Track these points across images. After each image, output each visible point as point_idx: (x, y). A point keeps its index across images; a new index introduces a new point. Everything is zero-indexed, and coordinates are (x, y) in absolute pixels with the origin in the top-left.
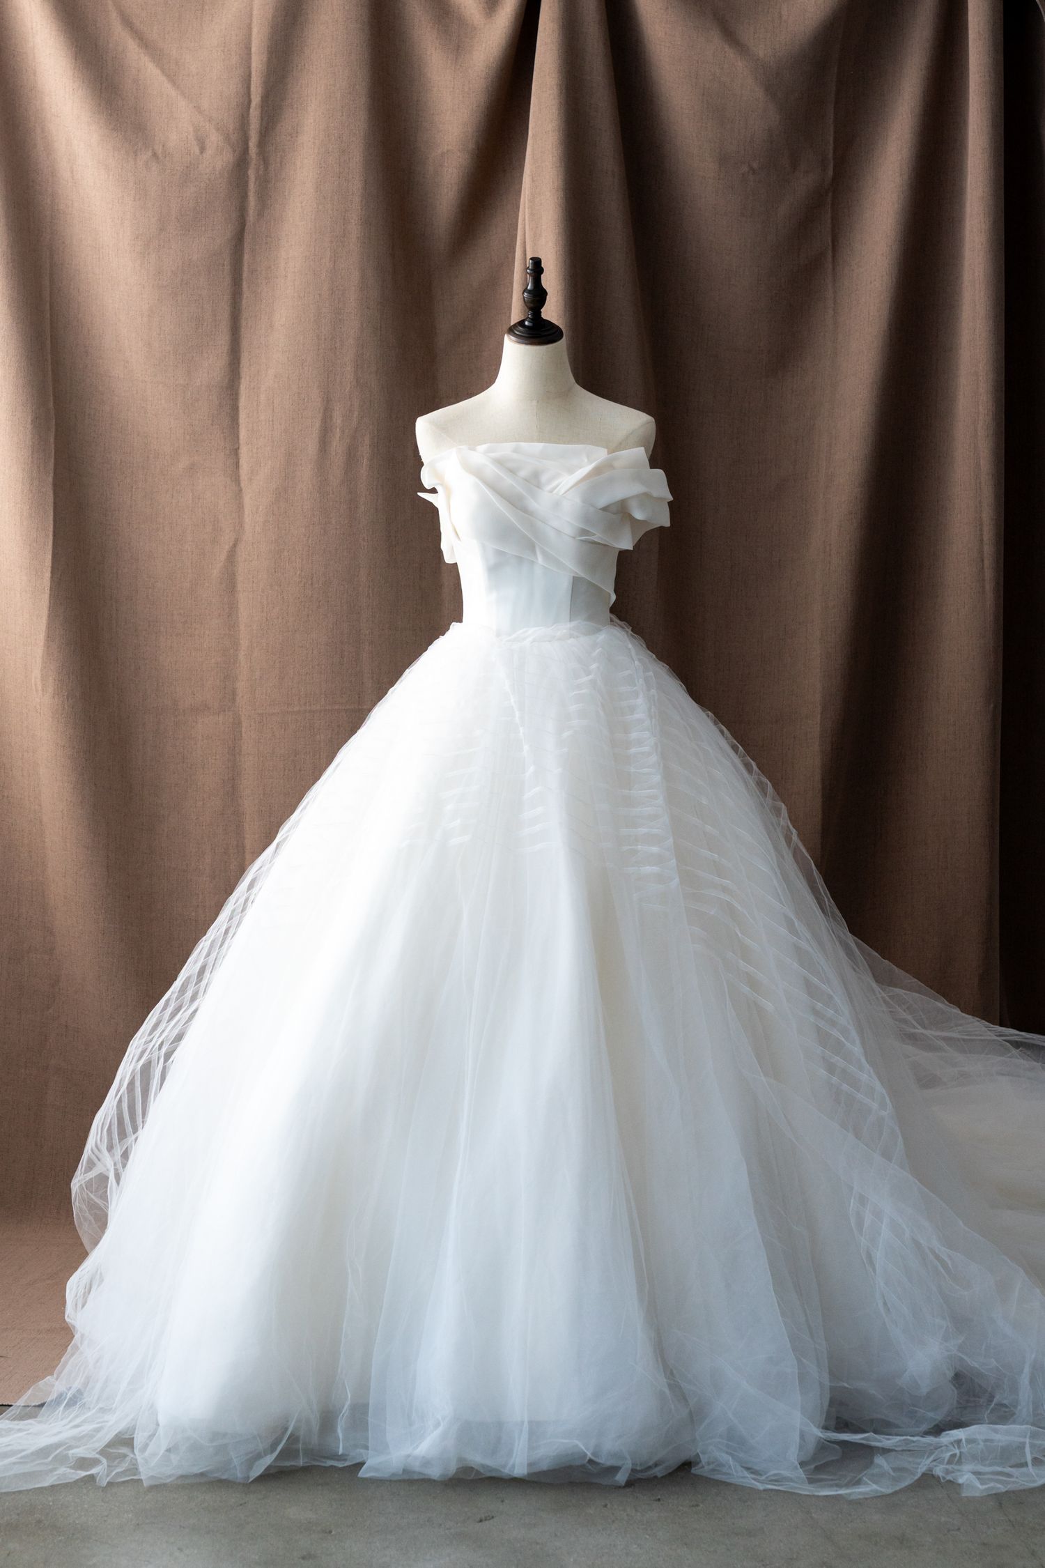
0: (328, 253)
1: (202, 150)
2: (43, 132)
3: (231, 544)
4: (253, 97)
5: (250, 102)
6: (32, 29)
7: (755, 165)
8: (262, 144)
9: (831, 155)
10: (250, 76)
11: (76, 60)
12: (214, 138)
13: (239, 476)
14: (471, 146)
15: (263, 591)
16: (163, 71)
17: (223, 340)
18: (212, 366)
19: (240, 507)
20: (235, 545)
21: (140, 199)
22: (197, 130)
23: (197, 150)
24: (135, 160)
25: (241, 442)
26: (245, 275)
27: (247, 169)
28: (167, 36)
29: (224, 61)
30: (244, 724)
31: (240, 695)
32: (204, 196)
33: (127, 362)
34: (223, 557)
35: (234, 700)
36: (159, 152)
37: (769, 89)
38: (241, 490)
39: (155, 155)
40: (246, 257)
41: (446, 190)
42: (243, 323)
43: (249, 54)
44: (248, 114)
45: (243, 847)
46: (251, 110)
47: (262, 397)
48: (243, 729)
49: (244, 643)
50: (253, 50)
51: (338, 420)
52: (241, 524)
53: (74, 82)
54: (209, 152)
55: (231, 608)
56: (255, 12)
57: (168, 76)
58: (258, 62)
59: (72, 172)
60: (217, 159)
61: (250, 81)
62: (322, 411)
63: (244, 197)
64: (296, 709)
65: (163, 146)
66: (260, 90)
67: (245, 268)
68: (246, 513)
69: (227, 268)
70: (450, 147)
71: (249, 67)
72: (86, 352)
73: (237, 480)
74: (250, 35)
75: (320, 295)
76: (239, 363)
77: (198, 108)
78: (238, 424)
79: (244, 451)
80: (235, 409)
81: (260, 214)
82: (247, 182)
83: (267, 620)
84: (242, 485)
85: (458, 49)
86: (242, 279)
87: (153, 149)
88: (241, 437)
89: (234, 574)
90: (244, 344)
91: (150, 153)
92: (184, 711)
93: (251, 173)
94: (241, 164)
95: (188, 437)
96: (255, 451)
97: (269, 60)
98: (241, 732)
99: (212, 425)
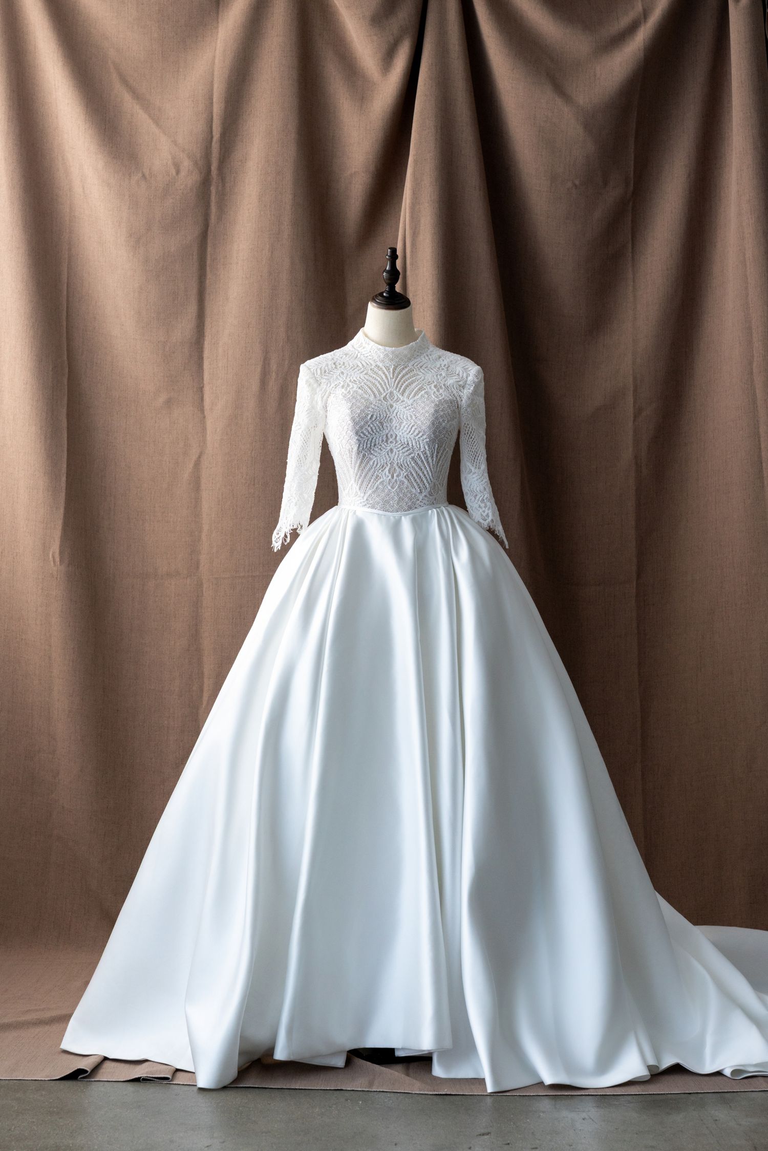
0: (268, 246)
1: (178, 172)
2: (63, 159)
3: (197, 456)
4: (214, 134)
5: (212, 138)
6: (55, 85)
7: (577, 182)
8: (220, 168)
9: (632, 175)
10: (212, 118)
11: (87, 107)
12: (186, 164)
13: (203, 407)
14: (372, 168)
15: (219, 489)
16: (150, 116)
17: (192, 309)
18: (184, 327)
19: (204, 429)
20: (200, 457)
21: (132, 208)
22: (174, 158)
23: (174, 172)
24: (130, 180)
25: (205, 382)
26: (208, 262)
27: (210, 185)
28: (152, 91)
29: (193, 108)
30: (205, 586)
31: (203, 564)
32: (179, 205)
34: (191, 465)
35: (198, 567)
36: (147, 174)
37: (587, 126)
38: (204, 417)
39: (144, 175)
40: (209, 249)
41: (353, 201)
42: (207, 297)
43: (212, 103)
44: (211, 147)
45: (202, 673)
46: (213, 143)
47: (220, 350)
48: (204, 589)
49: (206, 528)
50: (214, 100)
51: (274, 366)
52: (204, 441)
53: (86, 123)
54: (183, 173)
55: (196, 502)
56: (216, 73)
57: (153, 120)
58: (218, 109)
59: (83, 189)
60: (188, 178)
61: (212, 122)
62: (262, 359)
63: (207, 206)
65: (150, 170)
66: (219, 129)
67: (208, 257)
68: (208, 432)
69: (195, 257)
70: (357, 170)
71: (212, 113)
72: (95, 318)
73: (202, 410)
74: (212, 90)
75: (261, 276)
76: (204, 326)
77: (175, 142)
78: (202, 369)
79: (207, 390)
80: (201, 358)
81: (220, 218)
82: (210, 195)
83: (222, 510)
84: (206, 413)
85: (362, 99)
86: (206, 266)
87: (142, 172)
88: (205, 379)
89: (199, 477)
90: (208, 311)
91: (140, 175)
92: (162, 576)
93: (213, 189)
94: (205, 182)
95: (166, 379)
96: (214, 388)
97: (226, 107)
98: (202, 591)
99: (184, 370)
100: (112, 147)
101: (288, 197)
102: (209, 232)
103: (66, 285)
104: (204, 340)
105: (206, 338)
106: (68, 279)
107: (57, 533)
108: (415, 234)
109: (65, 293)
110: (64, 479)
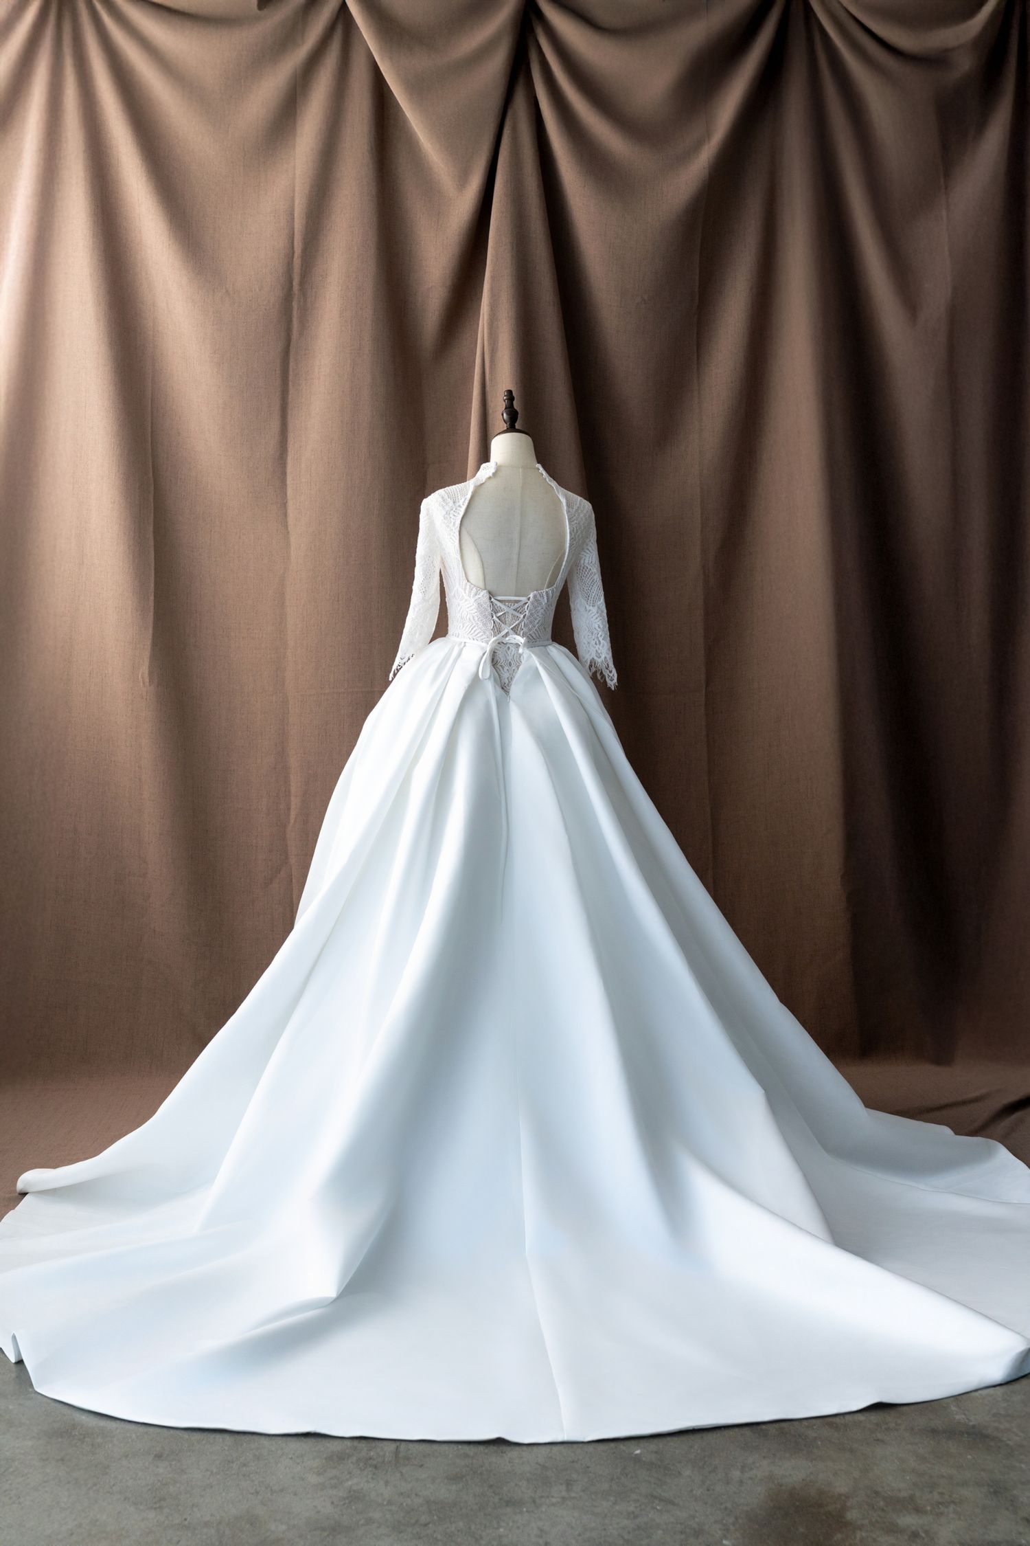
0: (349, 361)
1: (261, 288)
2: (147, 274)
3: (281, 572)
4: (296, 250)
5: (293, 253)
6: (138, 200)
7: (646, 297)
8: (302, 284)
9: (697, 290)
10: (293, 234)
12: (269, 280)
13: (287, 523)
14: (448, 283)
15: (304, 606)
17: (275, 424)
18: (268, 443)
19: (288, 544)
20: (284, 574)
21: (217, 324)
22: (257, 274)
23: (257, 288)
24: (214, 295)
25: (288, 498)
26: (290, 378)
27: (292, 301)
28: (234, 205)
29: (275, 223)
30: (291, 703)
31: (288, 681)
32: (262, 321)
33: (207, 441)
35: (284, 684)
36: (230, 290)
38: (288, 533)
39: (227, 292)
40: (292, 364)
41: (430, 315)
42: (290, 412)
43: (293, 219)
44: (292, 261)
45: (289, 792)
46: (295, 259)
47: (303, 466)
48: (290, 706)
49: (291, 644)
50: (296, 216)
52: (289, 557)
53: (170, 240)
55: (281, 619)
56: (297, 189)
58: (299, 225)
59: (167, 304)
60: (271, 294)
61: (293, 238)
63: (289, 322)
64: (326, 691)
65: (233, 285)
66: (300, 244)
67: (291, 373)
68: (292, 549)
69: (278, 372)
70: (433, 284)
71: (293, 228)
72: (179, 433)
73: (286, 526)
74: (294, 205)
75: (343, 392)
76: (287, 441)
78: (286, 485)
79: (290, 504)
80: (284, 473)
81: (301, 334)
82: (292, 310)
83: (307, 627)
84: (289, 529)
85: (439, 216)
86: (288, 381)
87: (226, 288)
88: (288, 494)
89: (284, 594)
90: (290, 427)
91: (224, 291)
92: (248, 693)
93: (295, 305)
94: (287, 298)
95: (250, 495)
96: (298, 504)
97: (307, 223)
98: (288, 708)
99: (268, 486)
100: (196, 263)
101: (368, 313)
102: (291, 348)
103: (150, 401)
104: (287, 456)
105: (289, 453)
106: (152, 394)
107: (147, 654)
108: (493, 351)
109: (150, 409)
110: (152, 598)
